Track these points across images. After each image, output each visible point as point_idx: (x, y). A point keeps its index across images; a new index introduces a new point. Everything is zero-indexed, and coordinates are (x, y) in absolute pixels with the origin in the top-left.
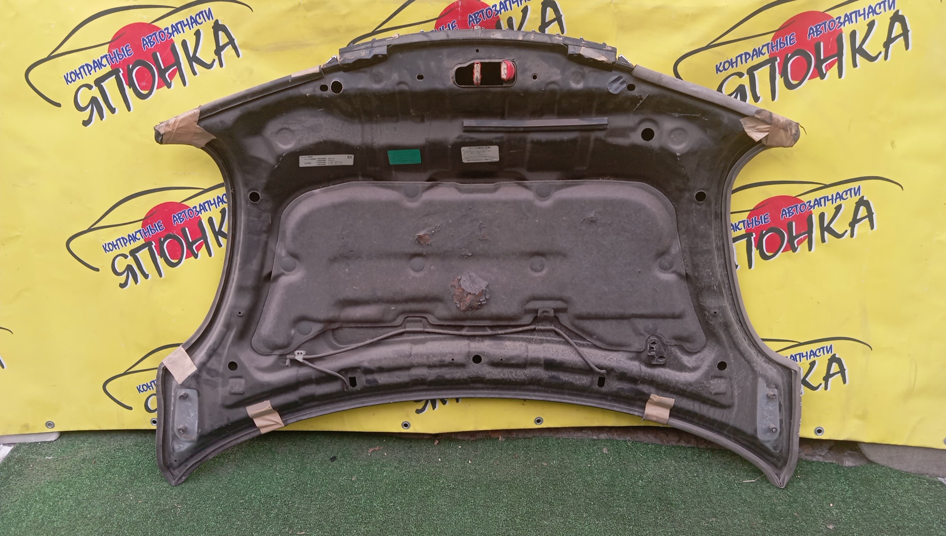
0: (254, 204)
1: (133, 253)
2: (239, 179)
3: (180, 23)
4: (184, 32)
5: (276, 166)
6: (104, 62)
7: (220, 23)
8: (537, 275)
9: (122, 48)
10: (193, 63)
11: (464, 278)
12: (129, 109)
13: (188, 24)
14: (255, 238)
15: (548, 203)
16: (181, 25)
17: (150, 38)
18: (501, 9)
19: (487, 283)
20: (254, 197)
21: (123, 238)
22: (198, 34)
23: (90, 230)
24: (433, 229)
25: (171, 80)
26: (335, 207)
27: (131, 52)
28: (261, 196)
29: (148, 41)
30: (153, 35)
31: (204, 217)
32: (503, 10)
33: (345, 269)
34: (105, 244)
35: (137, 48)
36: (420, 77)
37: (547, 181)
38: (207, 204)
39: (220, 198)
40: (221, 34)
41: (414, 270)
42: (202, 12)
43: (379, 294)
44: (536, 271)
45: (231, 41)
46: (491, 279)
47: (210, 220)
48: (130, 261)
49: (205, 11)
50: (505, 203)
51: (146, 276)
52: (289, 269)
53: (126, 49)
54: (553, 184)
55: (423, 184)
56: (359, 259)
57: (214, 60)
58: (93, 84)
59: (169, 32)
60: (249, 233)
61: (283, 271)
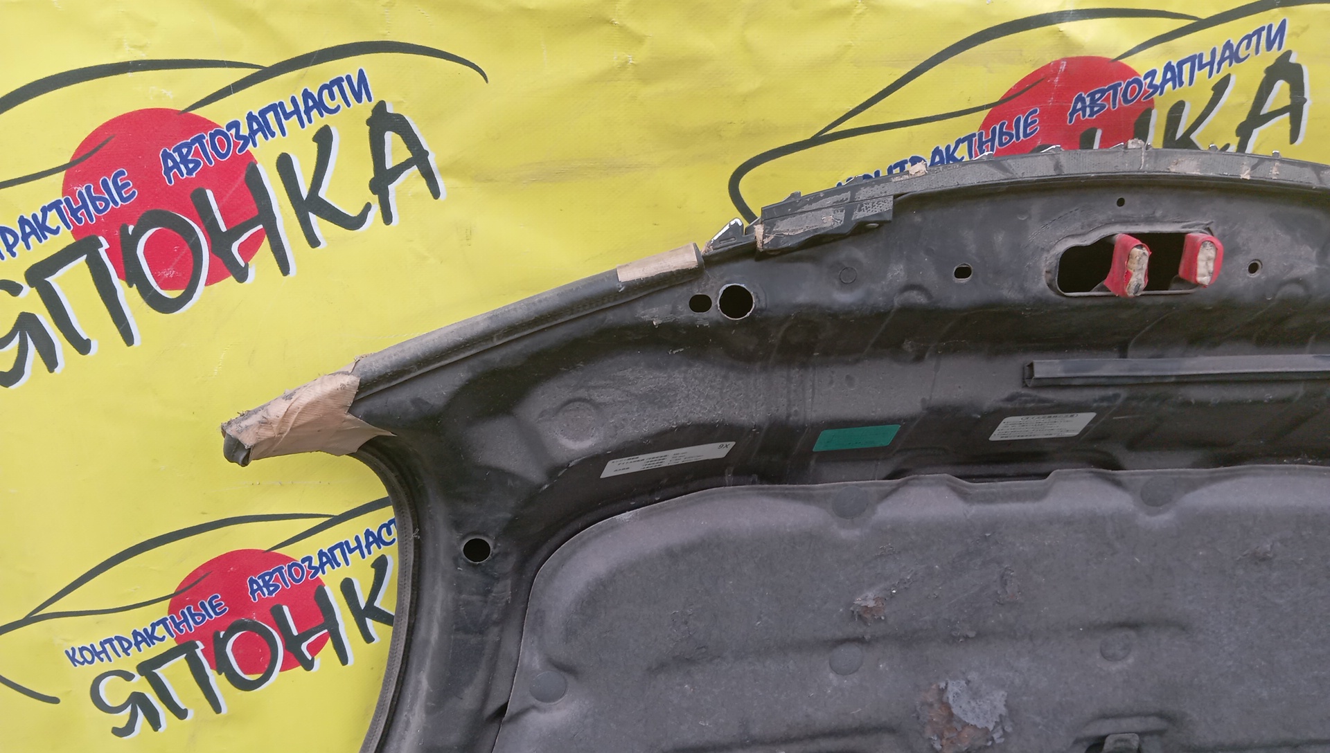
0: (474, 566)
1: (147, 669)
2: (438, 512)
3: (273, 108)
4: (284, 133)
5: (546, 486)
6: (53, 220)
7: (390, 109)
8: (1114, 667)
9: (105, 182)
10: (311, 214)
11: (954, 688)
12: (128, 338)
13: (297, 111)
14: (474, 640)
15: (1165, 518)
16: (277, 115)
17: (185, 151)
18: (1165, 81)
19: (1002, 692)
20: (476, 550)
21: (119, 639)
22: (324, 139)
23: (29, 620)
24: (894, 586)
25: (247, 259)
26: (672, 555)
27: (132, 190)
28: (495, 548)
29: (178, 160)
30: (193, 142)
31: (331, 580)
32: (1170, 84)
33: (681, 685)
34: (73, 649)
35: (148, 180)
36: (963, 272)
37: (1169, 470)
38: (339, 550)
39: (372, 534)
40: (392, 139)
41: (837, 671)
42: (338, 81)
43: (756, 730)
44: (1113, 658)
45: (419, 158)
46: (1012, 683)
47: (347, 587)
48: (141, 684)
49: (349, 78)
50: (1069, 522)
51: (181, 714)
52: (548, 697)
53: (115, 183)
54: (1183, 476)
55: (881, 485)
56: (716, 661)
57: (368, 207)
58: (22, 281)
59: (241, 133)
60: (457, 630)
61: (534, 701)
